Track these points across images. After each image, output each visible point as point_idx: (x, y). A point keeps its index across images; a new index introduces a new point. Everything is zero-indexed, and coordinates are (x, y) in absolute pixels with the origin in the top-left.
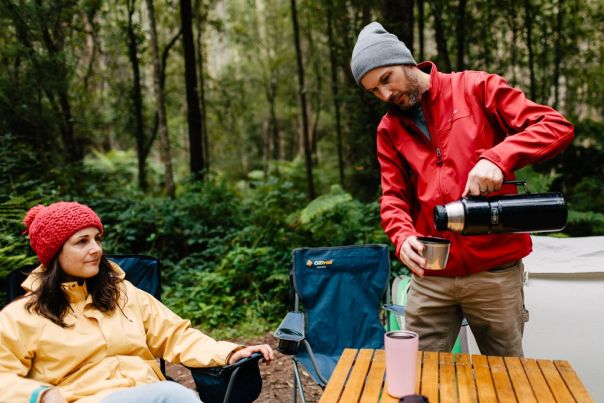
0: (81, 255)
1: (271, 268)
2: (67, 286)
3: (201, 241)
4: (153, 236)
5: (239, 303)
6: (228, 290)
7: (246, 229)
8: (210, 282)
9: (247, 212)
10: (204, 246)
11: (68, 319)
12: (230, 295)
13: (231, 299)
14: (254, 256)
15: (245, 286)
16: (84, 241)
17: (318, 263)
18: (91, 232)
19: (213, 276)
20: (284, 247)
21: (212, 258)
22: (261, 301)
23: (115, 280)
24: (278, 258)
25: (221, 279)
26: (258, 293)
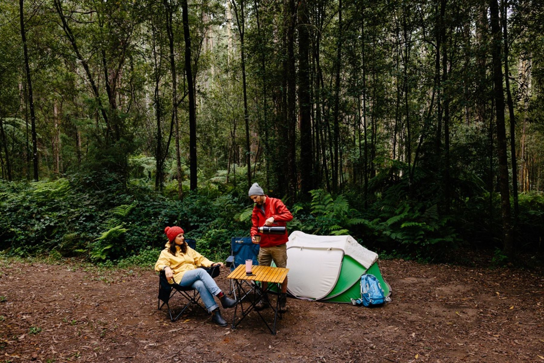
0: (180, 239)
1: (226, 238)
2: (176, 246)
3: (196, 224)
4: (176, 221)
5: (213, 252)
6: (208, 246)
7: (216, 221)
8: (200, 243)
9: (217, 211)
10: (198, 227)
11: (176, 255)
12: (209, 249)
13: (209, 250)
14: (219, 233)
15: (215, 245)
16: (180, 236)
17: (239, 242)
18: (182, 234)
19: (202, 240)
20: (232, 230)
21: (200, 232)
22: (222, 252)
23: (186, 246)
24: (229, 234)
25: (205, 242)
26: (220, 248)
